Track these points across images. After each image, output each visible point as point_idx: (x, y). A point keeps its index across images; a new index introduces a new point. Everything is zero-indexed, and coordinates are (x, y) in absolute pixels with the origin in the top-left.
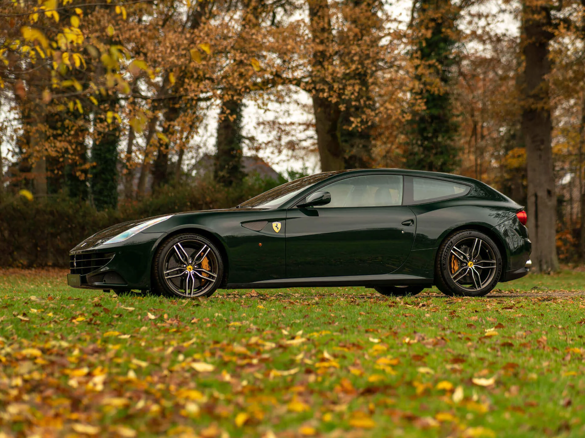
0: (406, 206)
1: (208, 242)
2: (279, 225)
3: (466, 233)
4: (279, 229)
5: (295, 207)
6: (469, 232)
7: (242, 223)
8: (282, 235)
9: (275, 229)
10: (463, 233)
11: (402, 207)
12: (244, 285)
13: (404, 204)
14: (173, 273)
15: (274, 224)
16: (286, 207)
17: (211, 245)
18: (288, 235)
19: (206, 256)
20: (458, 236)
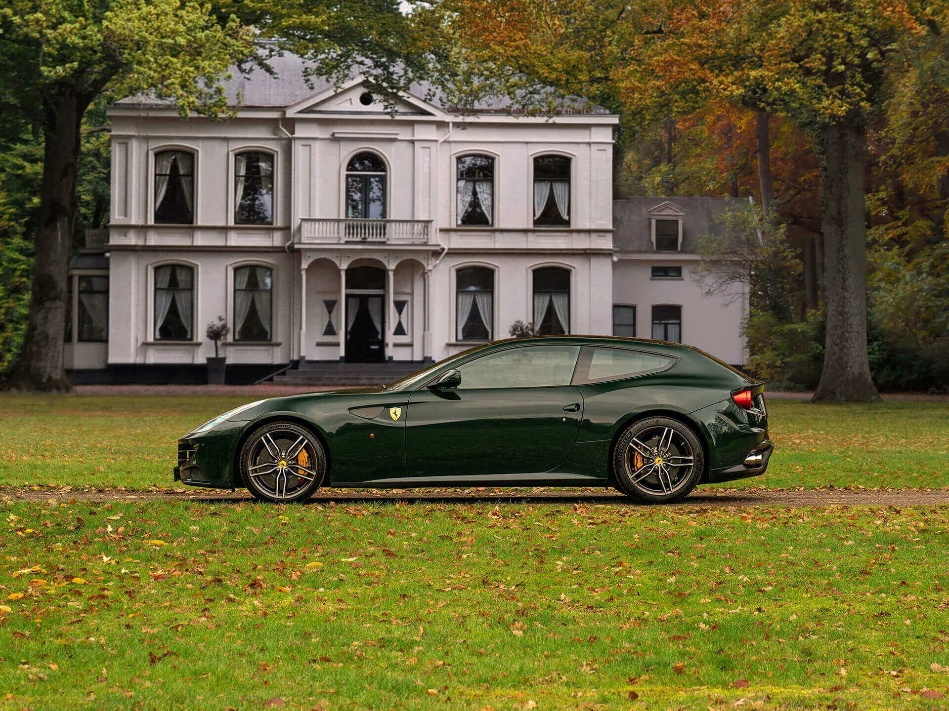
0: (575, 386)
1: (305, 432)
2: (399, 411)
3: (651, 420)
4: (399, 416)
5: (425, 388)
6: (655, 420)
7: (350, 409)
8: (402, 424)
9: (393, 416)
10: (648, 421)
11: (571, 386)
12: (352, 484)
13: (573, 384)
14: (261, 469)
15: (392, 410)
16: (413, 389)
17: (309, 436)
18: (410, 424)
19: (305, 447)
20: (640, 424)
